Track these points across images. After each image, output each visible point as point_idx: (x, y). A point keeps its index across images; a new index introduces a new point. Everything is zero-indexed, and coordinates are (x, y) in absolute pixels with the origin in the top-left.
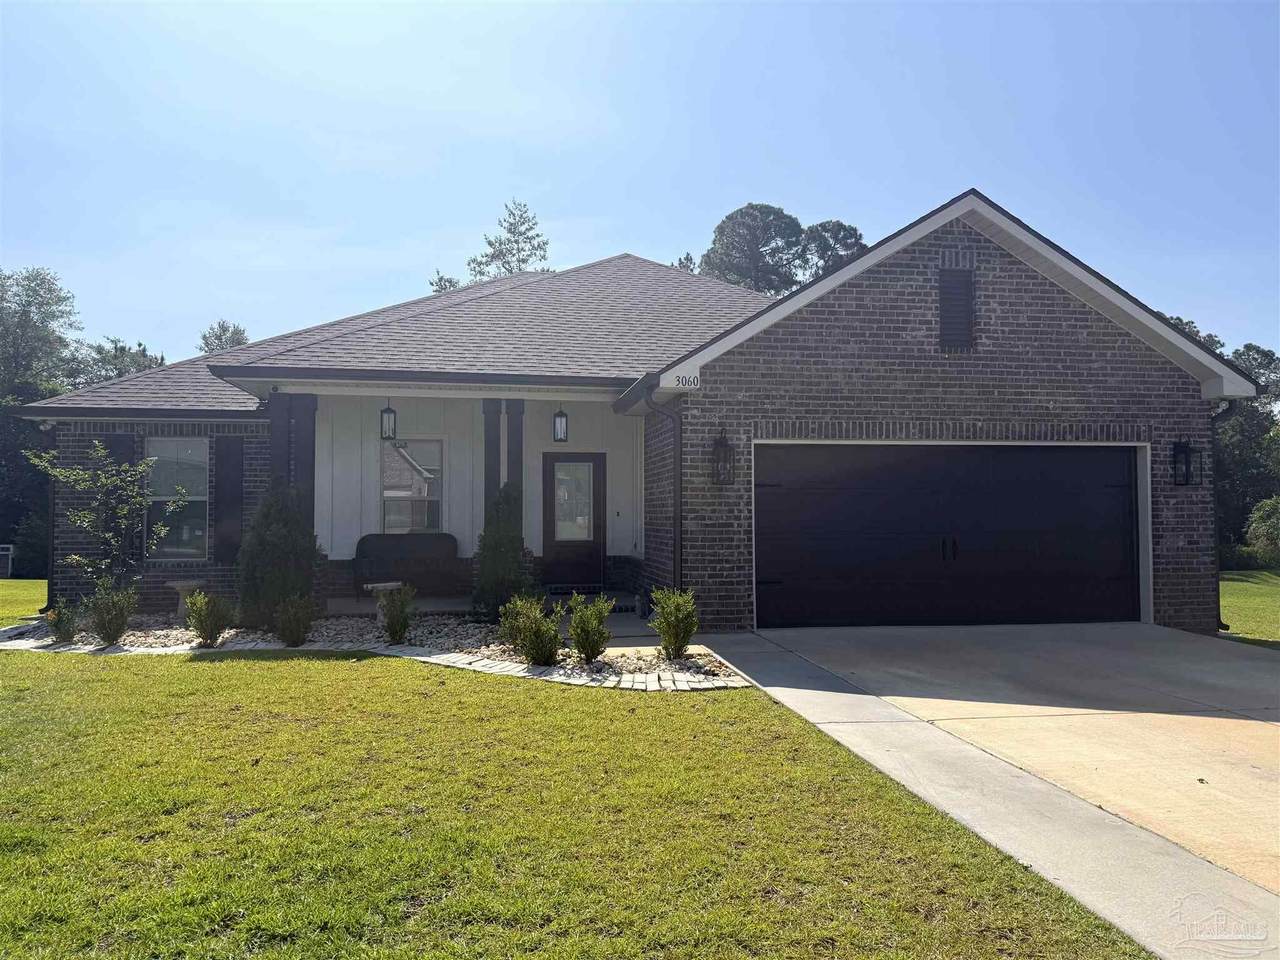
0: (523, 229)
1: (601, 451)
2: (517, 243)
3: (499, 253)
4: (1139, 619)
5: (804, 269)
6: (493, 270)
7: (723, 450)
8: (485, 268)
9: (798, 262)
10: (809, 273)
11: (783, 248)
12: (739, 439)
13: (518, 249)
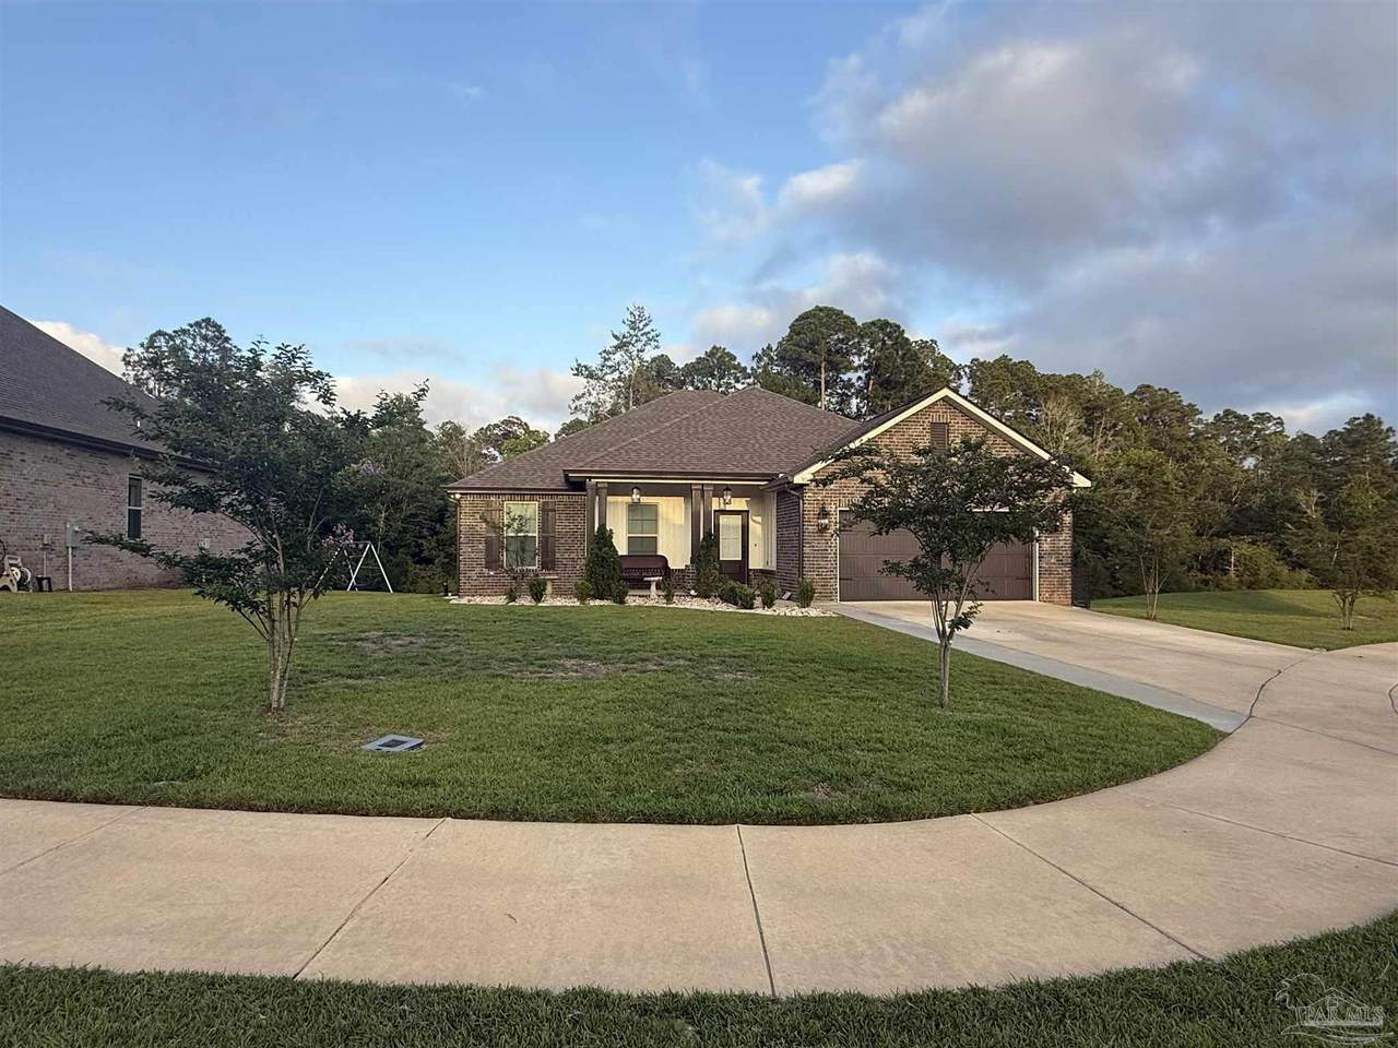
1: (746, 509)
2: (636, 336)
3: (622, 345)
4: (1032, 599)
5: (860, 356)
6: (618, 357)
7: (824, 514)
8: (612, 357)
9: (854, 351)
10: (863, 358)
11: (843, 340)
12: (831, 508)
13: (636, 341)
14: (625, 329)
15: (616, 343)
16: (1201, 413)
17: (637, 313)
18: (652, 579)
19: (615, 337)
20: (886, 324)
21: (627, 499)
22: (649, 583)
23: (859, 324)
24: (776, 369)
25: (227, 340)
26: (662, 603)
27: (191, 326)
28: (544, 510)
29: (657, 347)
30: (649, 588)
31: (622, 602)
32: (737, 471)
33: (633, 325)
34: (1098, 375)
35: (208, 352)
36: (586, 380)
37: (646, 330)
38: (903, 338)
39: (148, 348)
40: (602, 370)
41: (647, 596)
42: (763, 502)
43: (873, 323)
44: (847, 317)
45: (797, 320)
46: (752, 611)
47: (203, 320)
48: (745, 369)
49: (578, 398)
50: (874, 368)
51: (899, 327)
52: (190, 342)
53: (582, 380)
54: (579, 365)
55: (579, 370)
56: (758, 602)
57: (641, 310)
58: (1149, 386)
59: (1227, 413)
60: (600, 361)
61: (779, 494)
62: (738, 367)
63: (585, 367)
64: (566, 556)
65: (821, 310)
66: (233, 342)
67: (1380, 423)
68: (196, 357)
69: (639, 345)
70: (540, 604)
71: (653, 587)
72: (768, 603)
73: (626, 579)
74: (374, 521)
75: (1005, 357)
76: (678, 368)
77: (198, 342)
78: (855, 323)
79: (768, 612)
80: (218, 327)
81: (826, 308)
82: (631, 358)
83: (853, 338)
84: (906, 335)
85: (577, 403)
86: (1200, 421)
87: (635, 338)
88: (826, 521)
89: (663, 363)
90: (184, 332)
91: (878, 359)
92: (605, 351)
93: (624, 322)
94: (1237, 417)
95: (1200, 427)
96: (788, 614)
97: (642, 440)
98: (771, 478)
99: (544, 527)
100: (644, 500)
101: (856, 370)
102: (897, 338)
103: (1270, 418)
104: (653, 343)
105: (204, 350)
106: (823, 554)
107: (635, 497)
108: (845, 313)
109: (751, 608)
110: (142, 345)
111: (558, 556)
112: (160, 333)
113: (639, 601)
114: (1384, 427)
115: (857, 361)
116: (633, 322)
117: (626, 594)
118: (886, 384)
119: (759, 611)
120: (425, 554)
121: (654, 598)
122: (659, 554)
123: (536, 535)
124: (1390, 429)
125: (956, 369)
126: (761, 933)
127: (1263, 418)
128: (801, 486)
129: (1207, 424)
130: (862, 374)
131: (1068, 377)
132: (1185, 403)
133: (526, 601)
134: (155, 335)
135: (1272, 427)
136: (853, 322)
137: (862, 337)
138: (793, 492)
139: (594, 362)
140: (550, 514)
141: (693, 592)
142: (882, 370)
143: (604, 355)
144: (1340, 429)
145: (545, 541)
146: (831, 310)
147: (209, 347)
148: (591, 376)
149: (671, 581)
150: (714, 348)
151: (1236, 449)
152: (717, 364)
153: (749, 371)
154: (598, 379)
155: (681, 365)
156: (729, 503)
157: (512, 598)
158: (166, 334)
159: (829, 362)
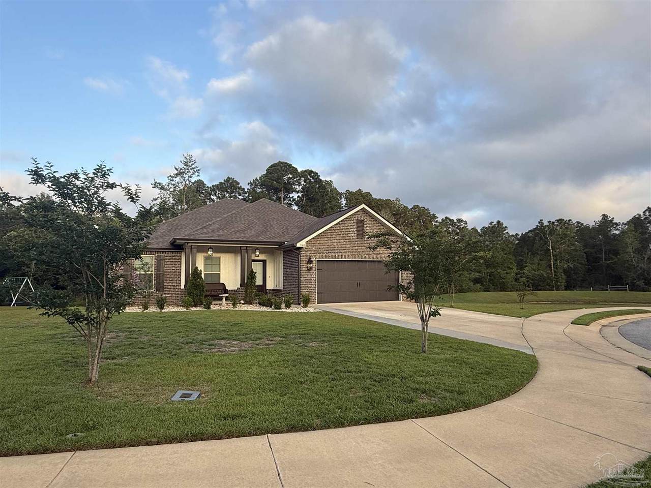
1: (264, 259)
2: (188, 169)
3: (180, 173)
4: (398, 300)
5: (299, 186)
6: (178, 179)
7: (310, 262)
8: (174, 179)
9: (297, 183)
10: (301, 187)
11: (291, 178)
12: (313, 259)
13: (188, 172)
14: (182, 166)
15: (176, 172)
16: (437, 218)
17: (188, 158)
18: (224, 295)
19: (176, 169)
20: (312, 172)
21: (205, 255)
22: (222, 297)
23: (299, 171)
24: (259, 190)
26: (230, 307)
28: (158, 260)
29: (199, 176)
30: (222, 300)
31: (209, 308)
32: (265, 240)
33: (186, 164)
34: (398, 200)
36: (159, 190)
37: (194, 166)
38: (319, 179)
40: (168, 186)
41: (220, 304)
42: (273, 255)
43: (306, 171)
44: (294, 167)
45: (270, 167)
46: (281, 310)
48: (244, 189)
49: (155, 200)
50: (305, 191)
51: (317, 173)
53: (157, 191)
54: (156, 183)
55: (156, 185)
56: (283, 306)
57: (191, 157)
58: (418, 206)
59: (446, 218)
60: (168, 181)
61: (284, 252)
62: (240, 188)
63: (159, 183)
64: (170, 284)
65: (282, 163)
67: (503, 224)
69: (189, 174)
70: (163, 311)
71: (224, 300)
72: (288, 306)
73: (211, 296)
74: (27, 265)
75: (360, 190)
76: (208, 187)
78: (297, 171)
79: (289, 310)
81: (284, 162)
82: (184, 180)
83: (297, 177)
84: (320, 178)
85: (155, 202)
86: (437, 221)
87: (187, 170)
88: (311, 265)
89: (200, 183)
91: (308, 187)
92: (170, 176)
93: (181, 162)
94: (450, 220)
95: (437, 224)
96: (300, 311)
97: (213, 223)
98: (280, 244)
99: (158, 268)
100: (214, 255)
101: (298, 192)
102: (316, 179)
103: (462, 221)
104: (196, 173)
106: (309, 281)
107: (210, 253)
108: (293, 165)
109: (280, 308)
111: (166, 284)
113: (217, 308)
114: (504, 226)
115: (299, 188)
116: (186, 162)
117: (211, 304)
118: (311, 200)
119: (284, 310)
120: (61, 283)
121: (224, 305)
122: (221, 282)
123: (153, 273)
124: (506, 227)
125: (340, 194)
126: (486, 471)
127: (460, 221)
128: (300, 248)
129: (440, 223)
130: (300, 194)
131: (386, 200)
132: (431, 213)
133: (153, 309)
135: (463, 225)
136: (296, 169)
137: (301, 177)
138: (295, 251)
139: (165, 181)
140: (162, 261)
141: (242, 302)
142: (309, 193)
143: (170, 178)
144: (487, 226)
145: (158, 276)
146: (286, 163)
148: (163, 188)
149: (233, 297)
150: (228, 178)
151: (450, 233)
152: (230, 186)
153: (246, 190)
154: (166, 190)
155: (210, 185)
156: (258, 256)
157: (146, 308)
159: (285, 188)
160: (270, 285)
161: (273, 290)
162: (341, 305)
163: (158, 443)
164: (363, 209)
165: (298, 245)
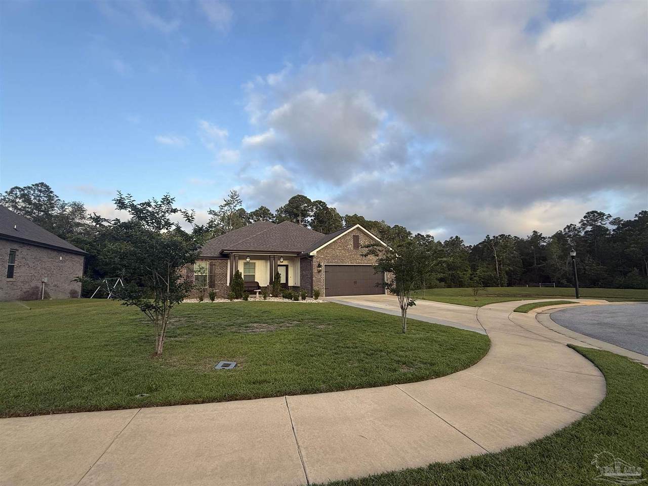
0: (235, 197)
1: (287, 264)
3: (228, 204)
4: (384, 294)
5: (312, 212)
6: (226, 208)
7: (319, 266)
8: (224, 208)
9: (310, 210)
11: (307, 206)
12: (322, 264)
14: (229, 198)
15: (225, 203)
16: (412, 234)
18: (257, 290)
19: (225, 201)
20: (321, 202)
21: (245, 261)
22: (256, 292)
23: (312, 201)
24: (284, 215)
25: (52, 192)
26: (262, 299)
27: (33, 185)
28: (211, 265)
29: (241, 205)
30: (256, 294)
31: (247, 300)
32: (287, 250)
33: (232, 197)
34: (383, 221)
35: (41, 197)
37: (237, 199)
38: (326, 207)
39: (9, 194)
40: (220, 213)
41: (255, 297)
42: (293, 262)
43: (317, 201)
44: (308, 199)
45: (291, 199)
47: (40, 183)
48: (273, 214)
50: (316, 216)
51: (325, 203)
52: (32, 192)
53: (212, 216)
54: (211, 210)
55: (211, 212)
56: (300, 298)
57: (235, 192)
58: (397, 226)
59: (419, 234)
60: (219, 209)
61: (301, 259)
62: (270, 214)
63: (213, 211)
64: (219, 282)
65: (300, 196)
66: (55, 193)
67: (460, 238)
68: (34, 199)
69: (235, 204)
70: (214, 302)
71: (258, 294)
72: (304, 298)
73: (248, 291)
75: (356, 214)
76: (247, 213)
77: (36, 192)
79: (304, 302)
80: (47, 187)
82: (231, 209)
83: (311, 206)
85: (206, 222)
87: (233, 202)
88: (321, 269)
89: (242, 211)
90: (29, 188)
91: (318, 213)
92: (221, 206)
93: (229, 196)
94: (421, 236)
95: (412, 238)
97: (250, 239)
98: (298, 253)
99: (211, 271)
100: (251, 261)
101: (311, 216)
102: (324, 207)
103: (430, 236)
104: (239, 204)
105: (39, 196)
106: (319, 280)
107: (248, 260)
108: (308, 197)
109: (298, 300)
110: (6, 192)
111: (216, 282)
112: (17, 188)
113: (252, 300)
114: (461, 240)
115: (312, 214)
117: (248, 297)
118: (321, 222)
119: (301, 301)
121: (258, 298)
122: (256, 281)
123: (207, 274)
125: (341, 218)
127: (428, 236)
128: (312, 256)
129: (414, 238)
130: (313, 218)
132: (408, 231)
133: (207, 301)
134: (14, 188)
135: (431, 239)
136: (310, 200)
137: (313, 206)
138: (309, 258)
139: (217, 210)
140: (213, 266)
141: (271, 295)
142: (319, 217)
144: (448, 240)
145: (211, 277)
146: (303, 196)
147: (42, 195)
148: (215, 214)
149: (264, 292)
150: (262, 207)
151: (422, 245)
152: (263, 213)
153: (274, 215)
154: (218, 216)
155: (249, 212)
156: (282, 262)
157: (202, 300)
158: (20, 188)
159: (302, 214)
160: (291, 284)
161: (293, 287)
162: (342, 298)
163: (203, 402)
164: (358, 228)
165: (311, 254)
